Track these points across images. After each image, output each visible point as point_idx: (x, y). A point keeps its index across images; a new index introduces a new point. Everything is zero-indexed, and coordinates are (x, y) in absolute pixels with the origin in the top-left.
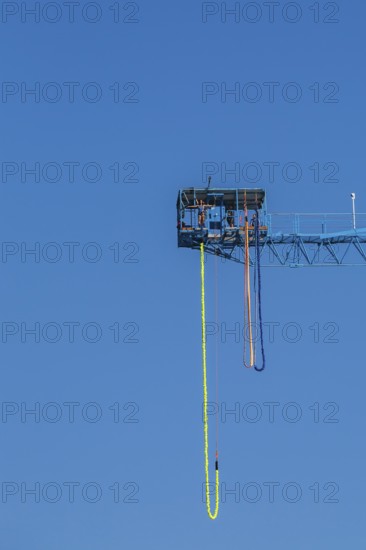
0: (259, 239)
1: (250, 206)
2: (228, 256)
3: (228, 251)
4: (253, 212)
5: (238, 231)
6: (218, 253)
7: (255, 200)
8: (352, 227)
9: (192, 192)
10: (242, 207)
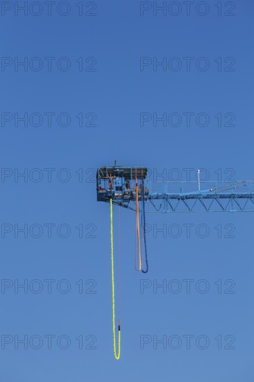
0: (144, 196)
1: (139, 178)
2: (126, 207)
3: (126, 203)
5: (132, 192)
6: (120, 204)
7: (142, 174)
8: (198, 189)
9: (105, 169)
10: (134, 178)
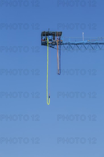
0: (61, 43)
1: (58, 36)
2: (53, 47)
3: (53, 46)
4: (59, 37)
5: (55, 41)
6: (51, 47)
7: (60, 34)
8: (83, 41)
9: (45, 32)
10: (57, 36)
